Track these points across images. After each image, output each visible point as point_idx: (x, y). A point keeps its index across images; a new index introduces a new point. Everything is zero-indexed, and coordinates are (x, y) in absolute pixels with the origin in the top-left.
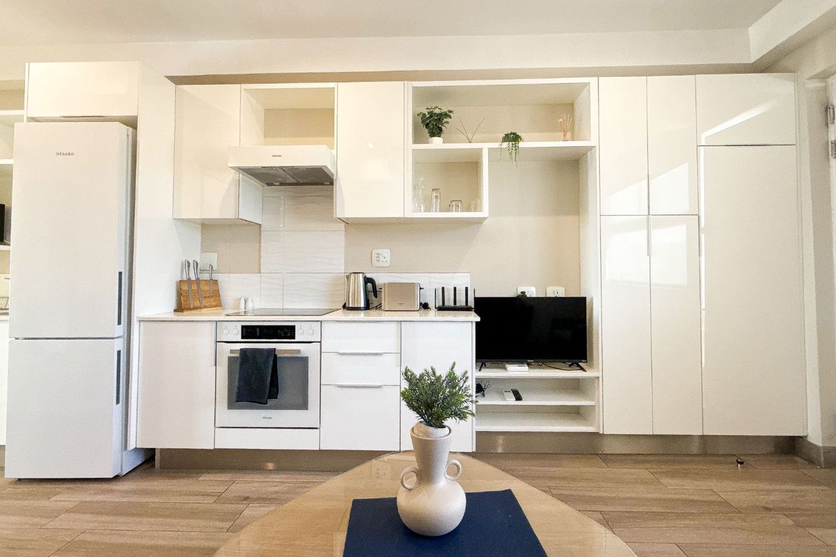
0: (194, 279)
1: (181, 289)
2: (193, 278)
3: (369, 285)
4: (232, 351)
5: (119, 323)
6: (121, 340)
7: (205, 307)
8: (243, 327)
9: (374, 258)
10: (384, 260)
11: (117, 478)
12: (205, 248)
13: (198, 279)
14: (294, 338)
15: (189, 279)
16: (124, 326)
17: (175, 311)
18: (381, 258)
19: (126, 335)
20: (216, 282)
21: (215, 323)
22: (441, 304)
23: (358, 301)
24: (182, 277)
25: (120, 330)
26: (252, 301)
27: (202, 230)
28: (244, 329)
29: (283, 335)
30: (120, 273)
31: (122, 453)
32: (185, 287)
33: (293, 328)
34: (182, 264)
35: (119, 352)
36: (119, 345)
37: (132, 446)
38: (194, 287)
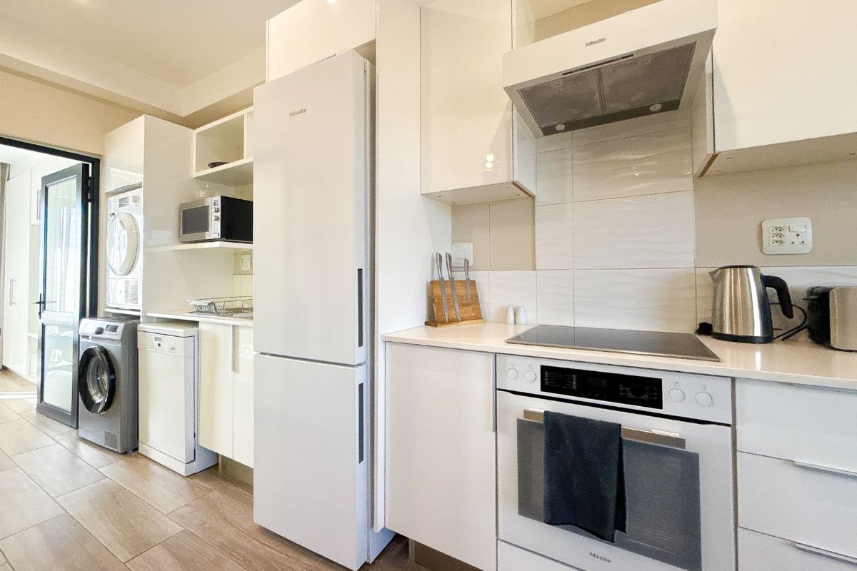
0: (448, 279)
1: (433, 294)
2: (446, 278)
3: (772, 291)
4: (527, 413)
5: (361, 344)
6: (363, 367)
8: (544, 368)
9: (768, 236)
10: (797, 240)
12: (457, 237)
13: (452, 279)
14: (661, 408)
15: (442, 279)
16: (367, 347)
17: (426, 323)
18: (789, 237)
19: (369, 360)
20: (473, 283)
21: (492, 357)
23: (747, 323)
24: (432, 278)
25: (361, 354)
27: (452, 212)
28: (546, 373)
29: (630, 395)
30: (360, 271)
31: (368, 534)
32: (437, 291)
33: (657, 383)
34: (433, 257)
35: (361, 386)
36: (360, 375)
37: (380, 524)
38: (448, 291)
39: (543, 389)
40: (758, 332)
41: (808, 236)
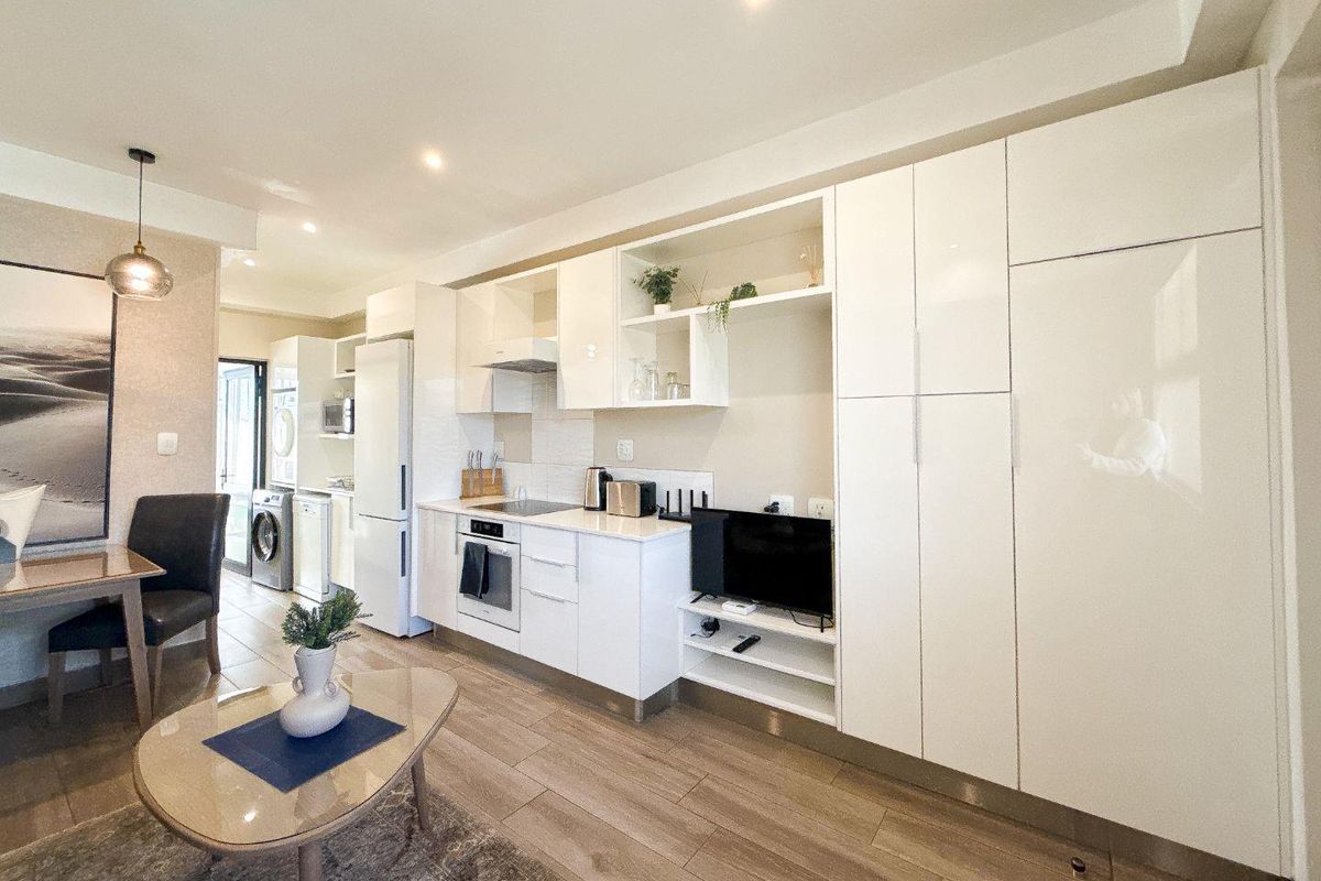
1: (468, 477)
2: (476, 468)
5: (403, 508)
6: (405, 522)
7: (485, 495)
8: (472, 521)
9: (619, 450)
10: (628, 453)
11: (405, 637)
12: (498, 436)
13: (481, 468)
14: (503, 537)
15: (472, 468)
16: (409, 511)
17: (461, 498)
18: (625, 451)
19: (408, 518)
20: (502, 471)
22: (677, 510)
23: (595, 501)
24: (470, 463)
25: (404, 514)
26: (525, 491)
27: (495, 419)
30: (404, 467)
31: (408, 619)
35: (403, 533)
36: (402, 527)
37: (414, 613)
38: (478, 475)
39: (472, 531)
40: (598, 504)
41: (631, 450)
